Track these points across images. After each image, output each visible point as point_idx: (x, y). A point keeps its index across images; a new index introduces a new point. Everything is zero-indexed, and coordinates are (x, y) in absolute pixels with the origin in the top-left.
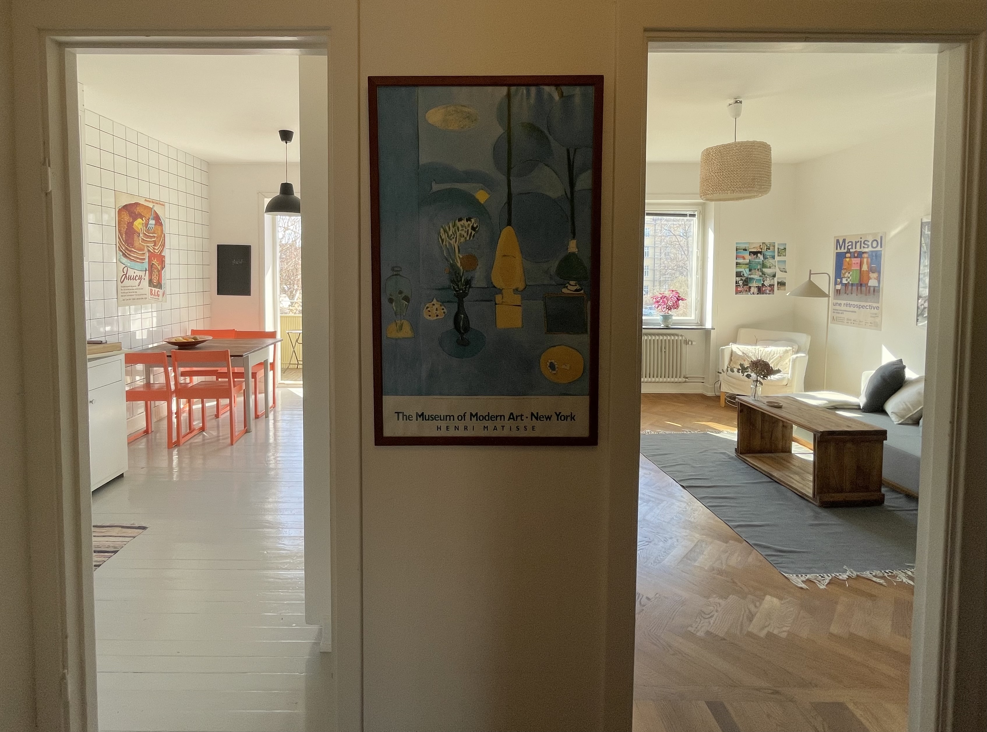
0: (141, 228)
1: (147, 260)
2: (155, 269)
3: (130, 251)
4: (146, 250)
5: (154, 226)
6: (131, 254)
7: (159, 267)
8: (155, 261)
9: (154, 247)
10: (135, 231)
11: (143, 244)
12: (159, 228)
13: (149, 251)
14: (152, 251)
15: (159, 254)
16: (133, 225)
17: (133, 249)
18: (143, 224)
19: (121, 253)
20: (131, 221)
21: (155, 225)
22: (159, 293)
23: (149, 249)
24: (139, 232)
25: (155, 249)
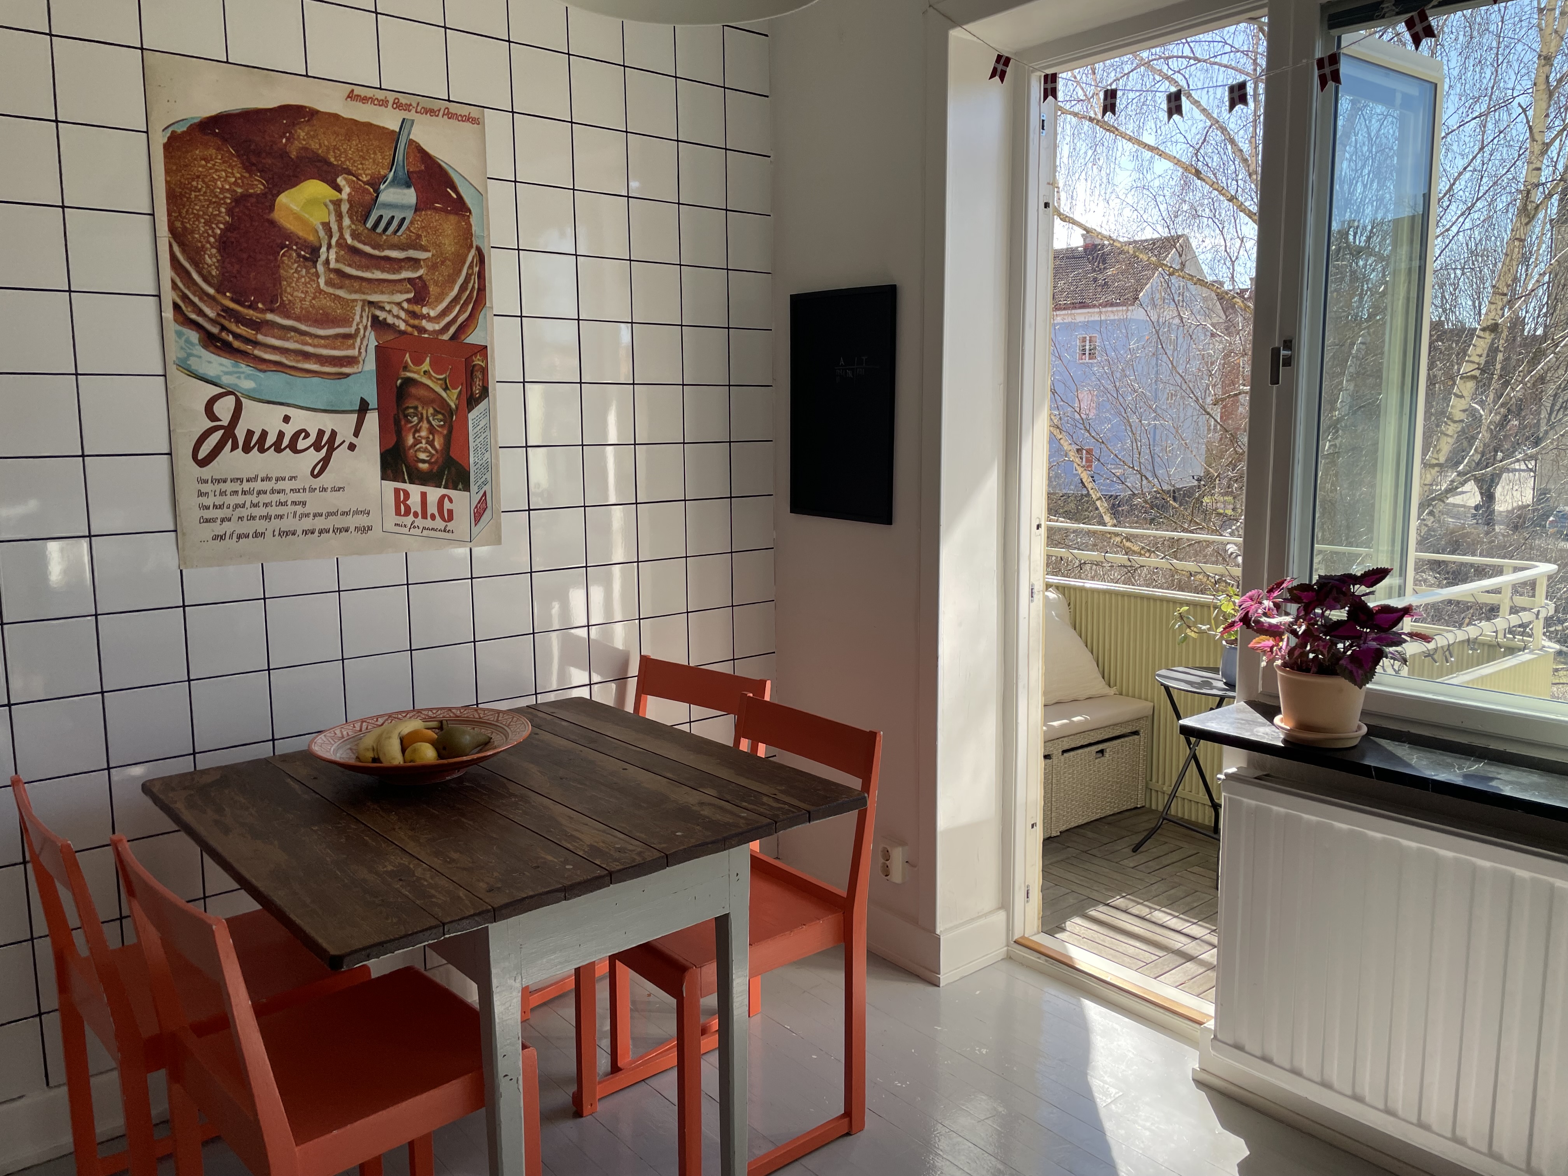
0: (326, 226)
1: (370, 364)
2: (426, 403)
3: (257, 326)
4: (360, 319)
5: (409, 215)
6: (260, 337)
7: (452, 398)
8: (426, 366)
9: (416, 308)
10: (289, 236)
11: (341, 293)
12: (449, 225)
13: (378, 324)
14: (403, 326)
15: (446, 337)
16: (272, 208)
17: (270, 316)
18: (337, 203)
19: (194, 336)
20: (259, 188)
21: (417, 209)
22: (447, 505)
23: (382, 315)
24: (311, 238)
25: (427, 317)
